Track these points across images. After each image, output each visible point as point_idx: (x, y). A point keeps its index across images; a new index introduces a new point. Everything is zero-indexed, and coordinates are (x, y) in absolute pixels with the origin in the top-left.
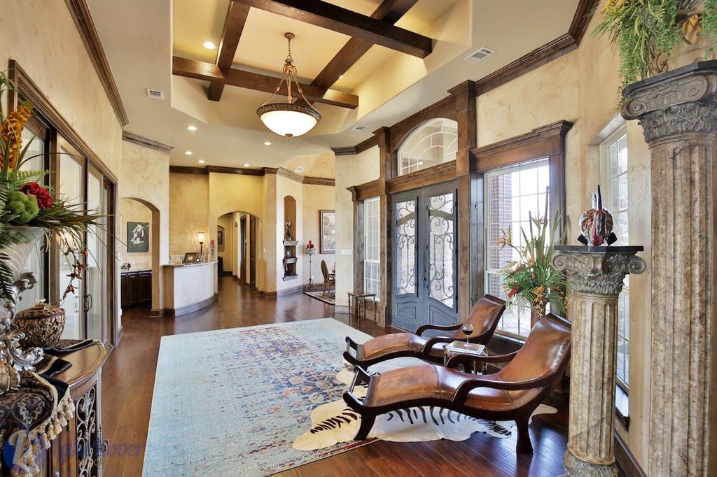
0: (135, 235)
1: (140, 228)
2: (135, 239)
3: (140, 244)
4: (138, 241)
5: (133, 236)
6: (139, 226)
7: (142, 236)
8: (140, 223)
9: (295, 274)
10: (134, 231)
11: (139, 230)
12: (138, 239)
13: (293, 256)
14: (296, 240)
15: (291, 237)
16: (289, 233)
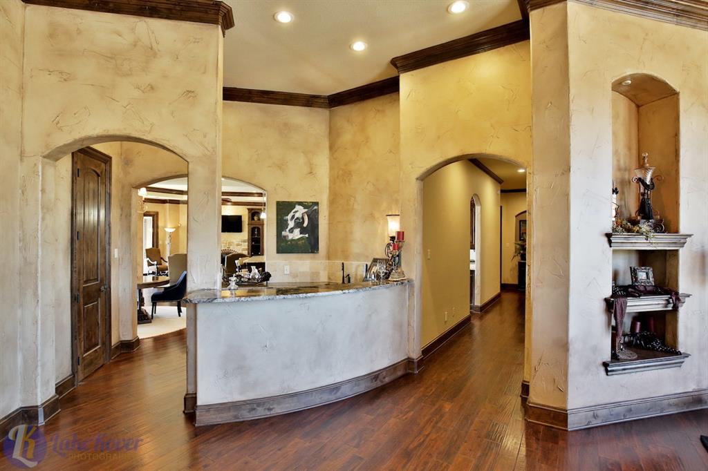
0: (291, 224)
1: (300, 211)
2: (291, 231)
3: (299, 239)
4: (297, 234)
5: (287, 225)
6: (298, 208)
7: (305, 225)
8: (300, 203)
9: (678, 353)
10: (289, 217)
11: (298, 215)
12: (297, 231)
13: (666, 286)
14: (677, 232)
15: (652, 218)
16: (647, 209)
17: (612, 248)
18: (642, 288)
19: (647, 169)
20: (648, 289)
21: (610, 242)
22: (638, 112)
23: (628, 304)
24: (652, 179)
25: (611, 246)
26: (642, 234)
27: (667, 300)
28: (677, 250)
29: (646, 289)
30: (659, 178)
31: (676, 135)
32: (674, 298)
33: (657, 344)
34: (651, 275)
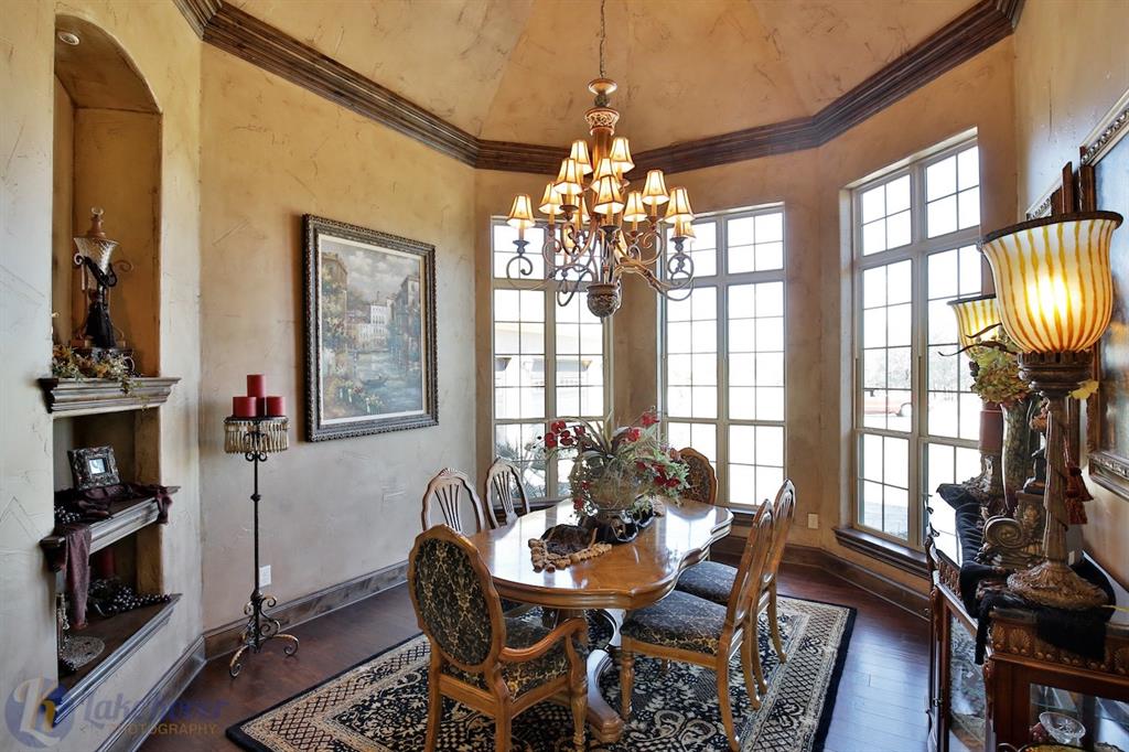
14: (155, 373)
15: (113, 346)
16: (104, 325)
17: (54, 415)
18: (98, 494)
19: (102, 243)
20: (111, 491)
21: (49, 402)
22: (74, 116)
23: (93, 537)
24: (110, 265)
25: (50, 411)
26: (116, 380)
27: (149, 507)
28: (156, 409)
29: (105, 493)
30: (126, 266)
31: (155, 191)
32: (160, 500)
33: (124, 600)
34: (112, 462)
